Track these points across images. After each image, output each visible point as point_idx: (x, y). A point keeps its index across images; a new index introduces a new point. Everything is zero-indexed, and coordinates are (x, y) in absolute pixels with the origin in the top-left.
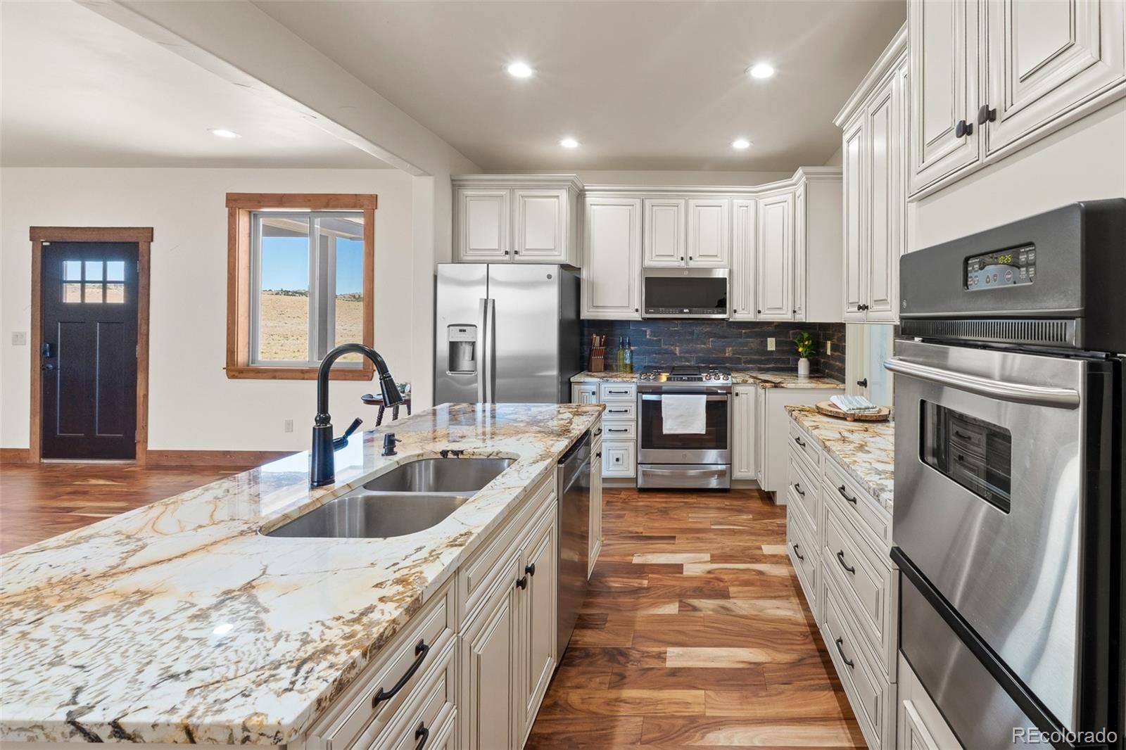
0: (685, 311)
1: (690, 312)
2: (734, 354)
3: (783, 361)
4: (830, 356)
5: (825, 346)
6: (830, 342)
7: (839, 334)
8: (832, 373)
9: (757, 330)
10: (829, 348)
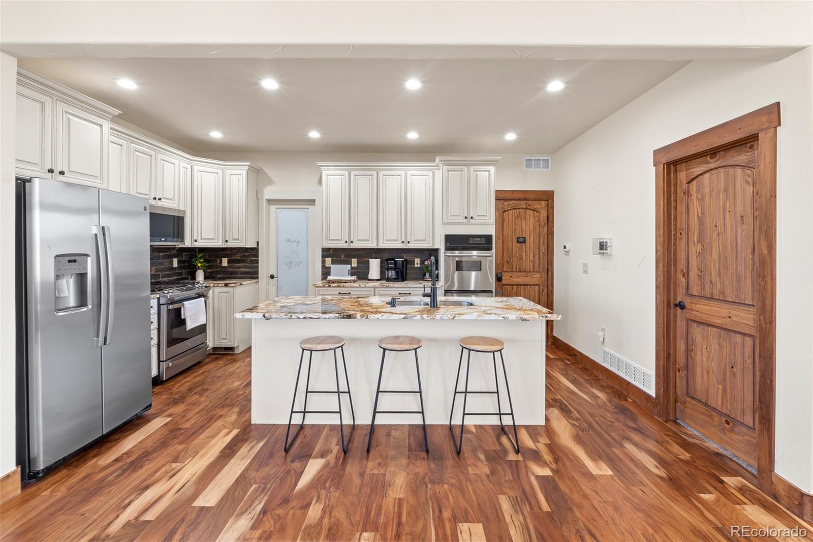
0: (163, 240)
1: (166, 241)
2: (156, 272)
3: (181, 274)
4: (230, 267)
5: (218, 261)
6: (227, 259)
7: (248, 254)
8: (231, 276)
9: (168, 253)
10: (225, 262)
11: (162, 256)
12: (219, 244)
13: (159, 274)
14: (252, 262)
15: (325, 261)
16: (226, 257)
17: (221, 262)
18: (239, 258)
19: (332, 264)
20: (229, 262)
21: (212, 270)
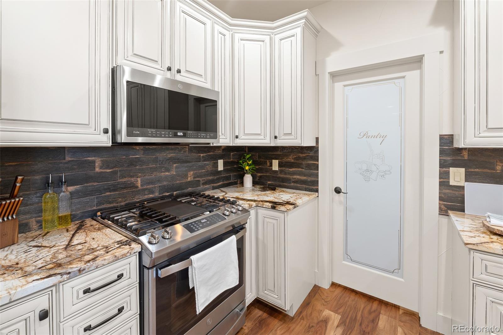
0: (179, 134)
1: (185, 136)
2: (194, 178)
3: (228, 178)
4: (281, 171)
5: (268, 164)
6: (277, 161)
7: (304, 155)
8: (282, 184)
9: (211, 153)
10: (275, 165)
11: (203, 157)
12: (265, 141)
13: (199, 181)
14: (309, 167)
15: (448, 173)
16: (277, 160)
17: (271, 165)
18: (293, 161)
19: (466, 180)
20: (280, 165)
21: (262, 174)
